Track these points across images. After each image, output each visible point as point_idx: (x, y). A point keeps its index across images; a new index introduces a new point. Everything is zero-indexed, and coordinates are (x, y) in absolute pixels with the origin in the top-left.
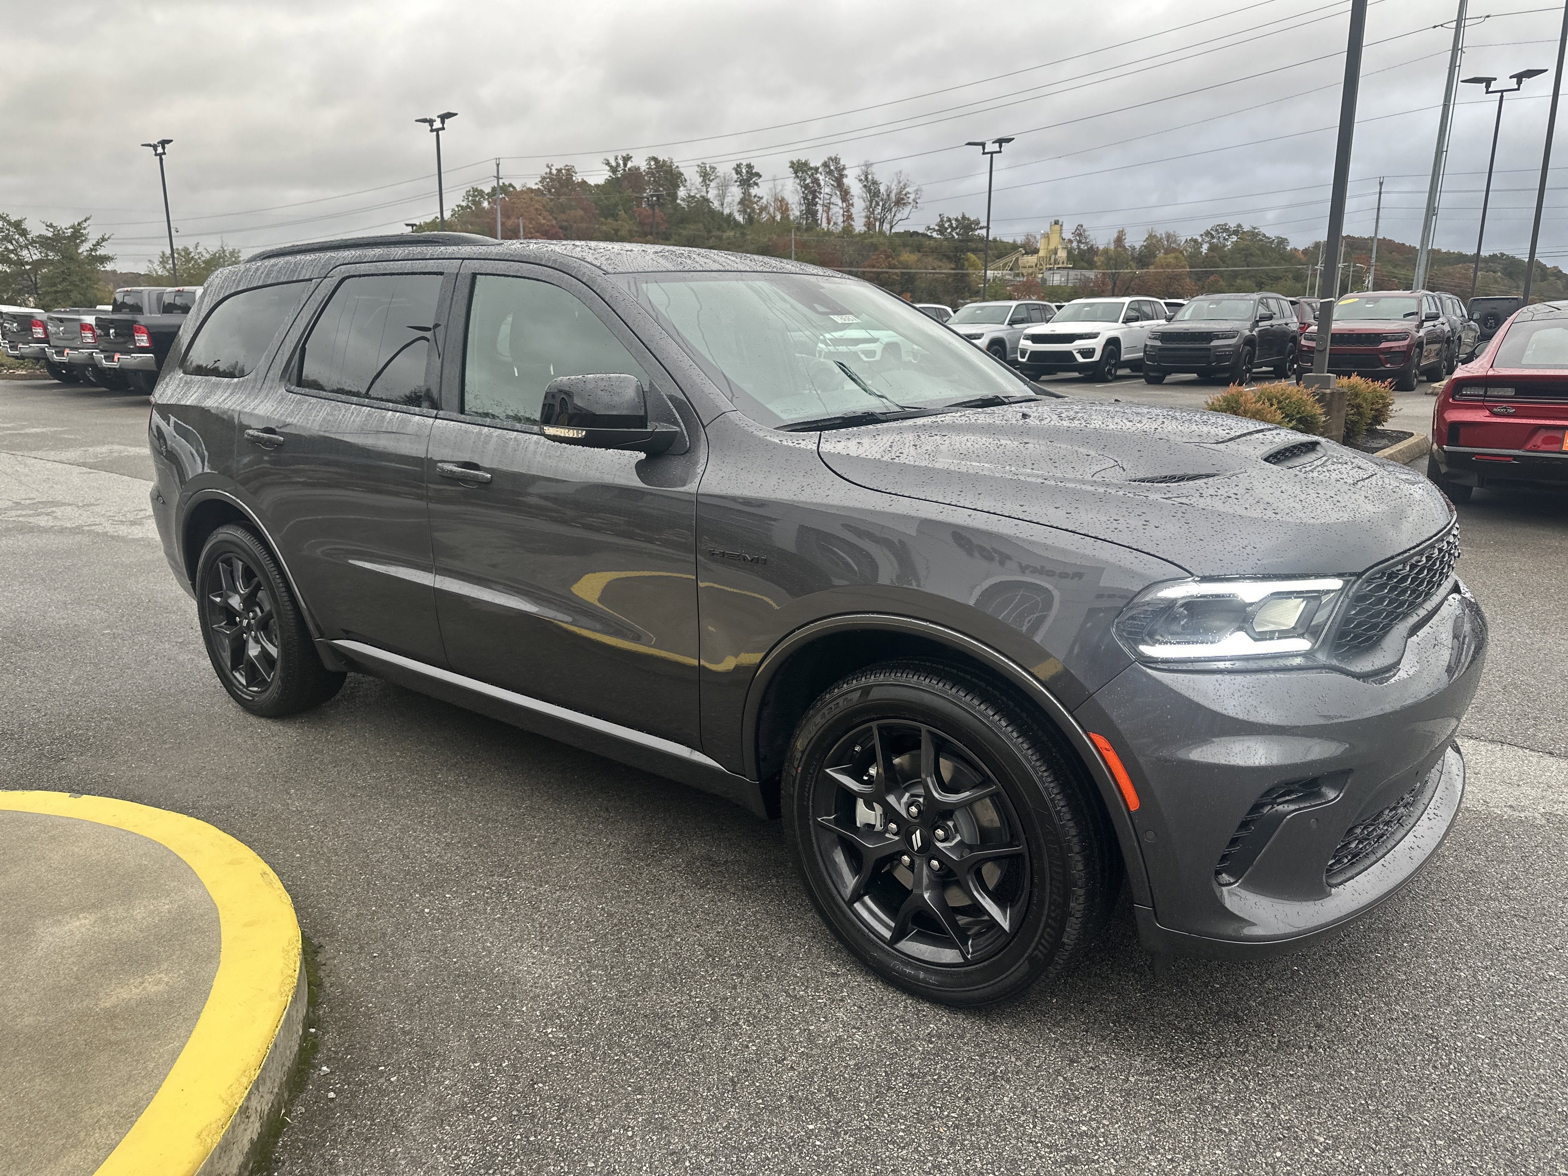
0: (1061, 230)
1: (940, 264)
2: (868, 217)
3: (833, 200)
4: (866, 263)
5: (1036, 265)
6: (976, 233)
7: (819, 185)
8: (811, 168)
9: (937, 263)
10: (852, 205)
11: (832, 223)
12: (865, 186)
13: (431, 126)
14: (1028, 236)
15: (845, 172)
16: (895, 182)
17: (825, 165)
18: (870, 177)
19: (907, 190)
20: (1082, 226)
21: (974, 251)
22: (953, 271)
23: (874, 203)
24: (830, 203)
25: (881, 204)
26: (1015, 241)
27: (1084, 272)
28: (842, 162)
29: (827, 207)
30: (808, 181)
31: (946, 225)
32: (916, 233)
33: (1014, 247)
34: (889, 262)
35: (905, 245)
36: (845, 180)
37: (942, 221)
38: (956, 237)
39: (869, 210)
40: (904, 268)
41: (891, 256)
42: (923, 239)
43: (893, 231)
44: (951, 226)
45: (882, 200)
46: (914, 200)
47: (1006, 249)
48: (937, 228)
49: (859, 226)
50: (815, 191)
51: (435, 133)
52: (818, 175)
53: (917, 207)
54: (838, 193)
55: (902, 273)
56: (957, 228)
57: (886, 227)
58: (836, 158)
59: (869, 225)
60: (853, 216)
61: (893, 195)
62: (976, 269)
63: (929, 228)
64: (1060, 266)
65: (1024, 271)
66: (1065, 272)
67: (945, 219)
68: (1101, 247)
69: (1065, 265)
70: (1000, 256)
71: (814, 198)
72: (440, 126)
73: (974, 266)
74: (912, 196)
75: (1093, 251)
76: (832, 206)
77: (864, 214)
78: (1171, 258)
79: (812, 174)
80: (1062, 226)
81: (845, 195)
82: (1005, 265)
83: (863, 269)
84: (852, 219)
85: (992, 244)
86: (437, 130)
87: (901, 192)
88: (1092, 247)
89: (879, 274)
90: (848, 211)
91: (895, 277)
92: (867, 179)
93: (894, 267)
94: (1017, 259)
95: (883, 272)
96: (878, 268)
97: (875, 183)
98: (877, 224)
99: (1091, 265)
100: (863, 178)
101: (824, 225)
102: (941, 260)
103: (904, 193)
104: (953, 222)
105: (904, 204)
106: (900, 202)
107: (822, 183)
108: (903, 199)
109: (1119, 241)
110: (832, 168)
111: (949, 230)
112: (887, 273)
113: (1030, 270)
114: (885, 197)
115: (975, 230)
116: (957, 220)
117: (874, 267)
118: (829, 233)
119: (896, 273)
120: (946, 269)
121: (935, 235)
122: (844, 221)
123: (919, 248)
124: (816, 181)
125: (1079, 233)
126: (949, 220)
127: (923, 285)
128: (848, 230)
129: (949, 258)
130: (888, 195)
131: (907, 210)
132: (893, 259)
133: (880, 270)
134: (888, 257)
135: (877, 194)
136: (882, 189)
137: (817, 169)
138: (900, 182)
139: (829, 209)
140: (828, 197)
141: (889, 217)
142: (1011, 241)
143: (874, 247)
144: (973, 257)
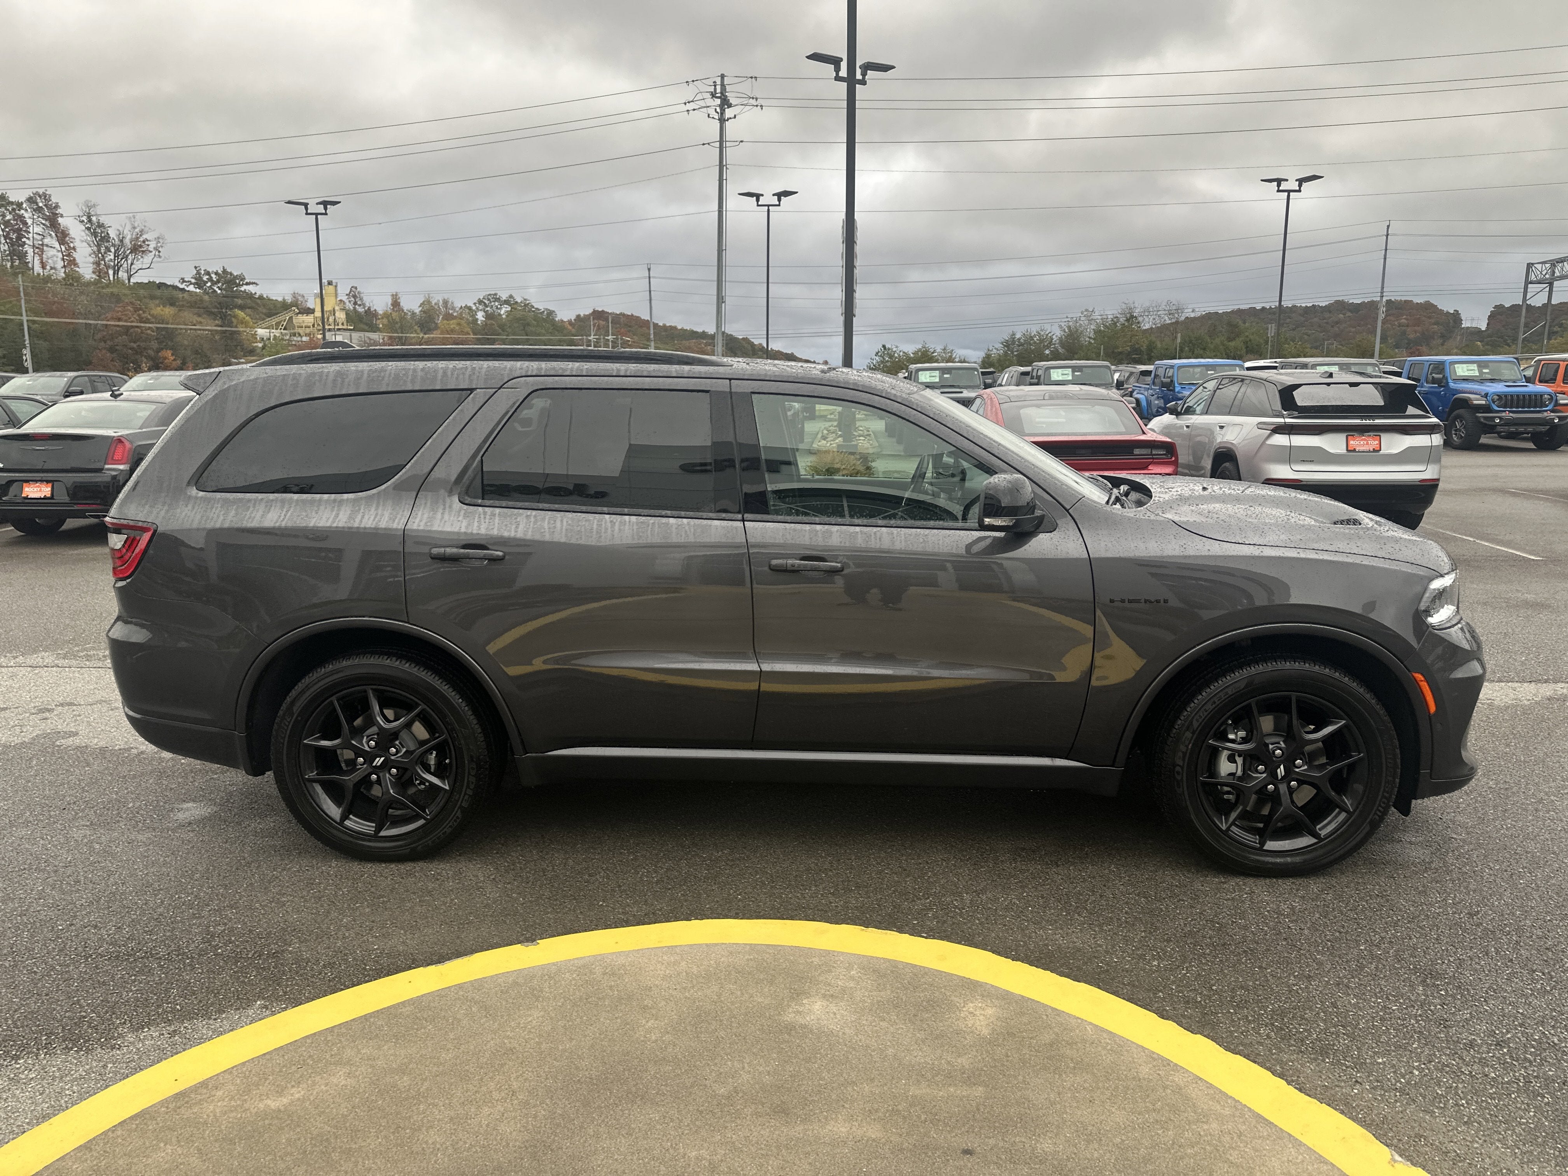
0: (336, 290)
1: (199, 319)
2: (98, 264)
3: (46, 241)
4: (109, 315)
5: (313, 326)
6: (242, 289)
7: (25, 223)
8: (12, 203)
9: (196, 319)
10: (74, 249)
11: (48, 267)
12: (88, 229)
14: (294, 295)
15: (59, 211)
16: (128, 227)
17: (31, 200)
18: (94, 219)
19: (145, 236)
20: (356, 288)
21: (241, 308)
22: (219, 329)
23: (103, 250)
24: (42, 245)
25: (113, 250)
26: (284, 300)
27: (367, 334)
28: (54, 200)
29: (40, 249)
30: (8, 217)
31: (205, 278)
32: (161, 285)
33: (285, 306)
34: (139, 315)
35: (152, 297)
36: (60, 220)
37: (198, 273)
38: (219, 292)
39: (97, 256)
40: (159, 323)
41: (140, 309)
42: (175, 292)
43: (132, 280)
44: (210, 279)
45: (114, 245)
46: (156, 249)
47: (275, 306)
48: (193, 281)
49: (86, 271)
50: (21, 230)
52: (22, 212)
53: (160, 257)
54: (53, 234)
55: (157, 328)
56: (218, 282)
57: (122, 275)
58: (45, 195)
59: (100, 272)
60: (78, 261)
61: (127, 241)
62: (246, 327)
63: (183, 281)
64: (340, 327)
65: (301, 331)
66: (348, 334)
67: (203, 272)
68: (381, 312)
69: (345, 327)
70: (270, 315)
71: (19, 237)
73: (242, 322)
74: (152, 245)
75: (370, 314)
76: (45, 248)
77: (91, 260)
78: (453, 324)
79: (14, 210)
80: (336, 286)
81: (63, 237)
82: (278, 324)
83: (105, 322)
84: (76, 265)
85: (259, 301)
87: (137, 238)
88: (369, 308)
89: (128, 328)
90: (69, 255)
91: (149, 332)
92: (90, 221)
93: (147, 321)
94: (291, 318)
95: (132, 327)
96: (126, 321)
97: (101, 225)
98: (111, 272)
99: (373, 328)
100: (84, 219)
101: (38, 269)
102: (199, 316)
103: (141, 239)
104: (213, 276)
105: (143, 252)
106: (138, 249)
107: (30, 222)
108: (141, 246)
109: (396, 304)
110: (41, 204)
111: (209, 284)
112: (137, 327)
113: (308, 331)
114: (117, 242)
115: (239, 285)
116: (216, 273)
117: (119, 320)
118: (47, 279)
119: (150, 328)
120: (210, 326)
121: (191, 288)
122: (64, 266)
123: (172, 302)
124: (21, 218)
125: (354, 294)
126: (208, 273)
127: (186, 342)
128: (72, 279)
129: (210, 314)
130: (122, 241)
131: (148, 259)
132: (144, 312)
133: (129, 324)
134: (136, 310)
135: (106, 238)
136: (112, 234)
137: (19, 205)
138: (134, 228)
139: (42, 251)
140: (39, 237)
141: (125, 265)
142: (280, 299)
143: (117, 298)
144: (241, 314)
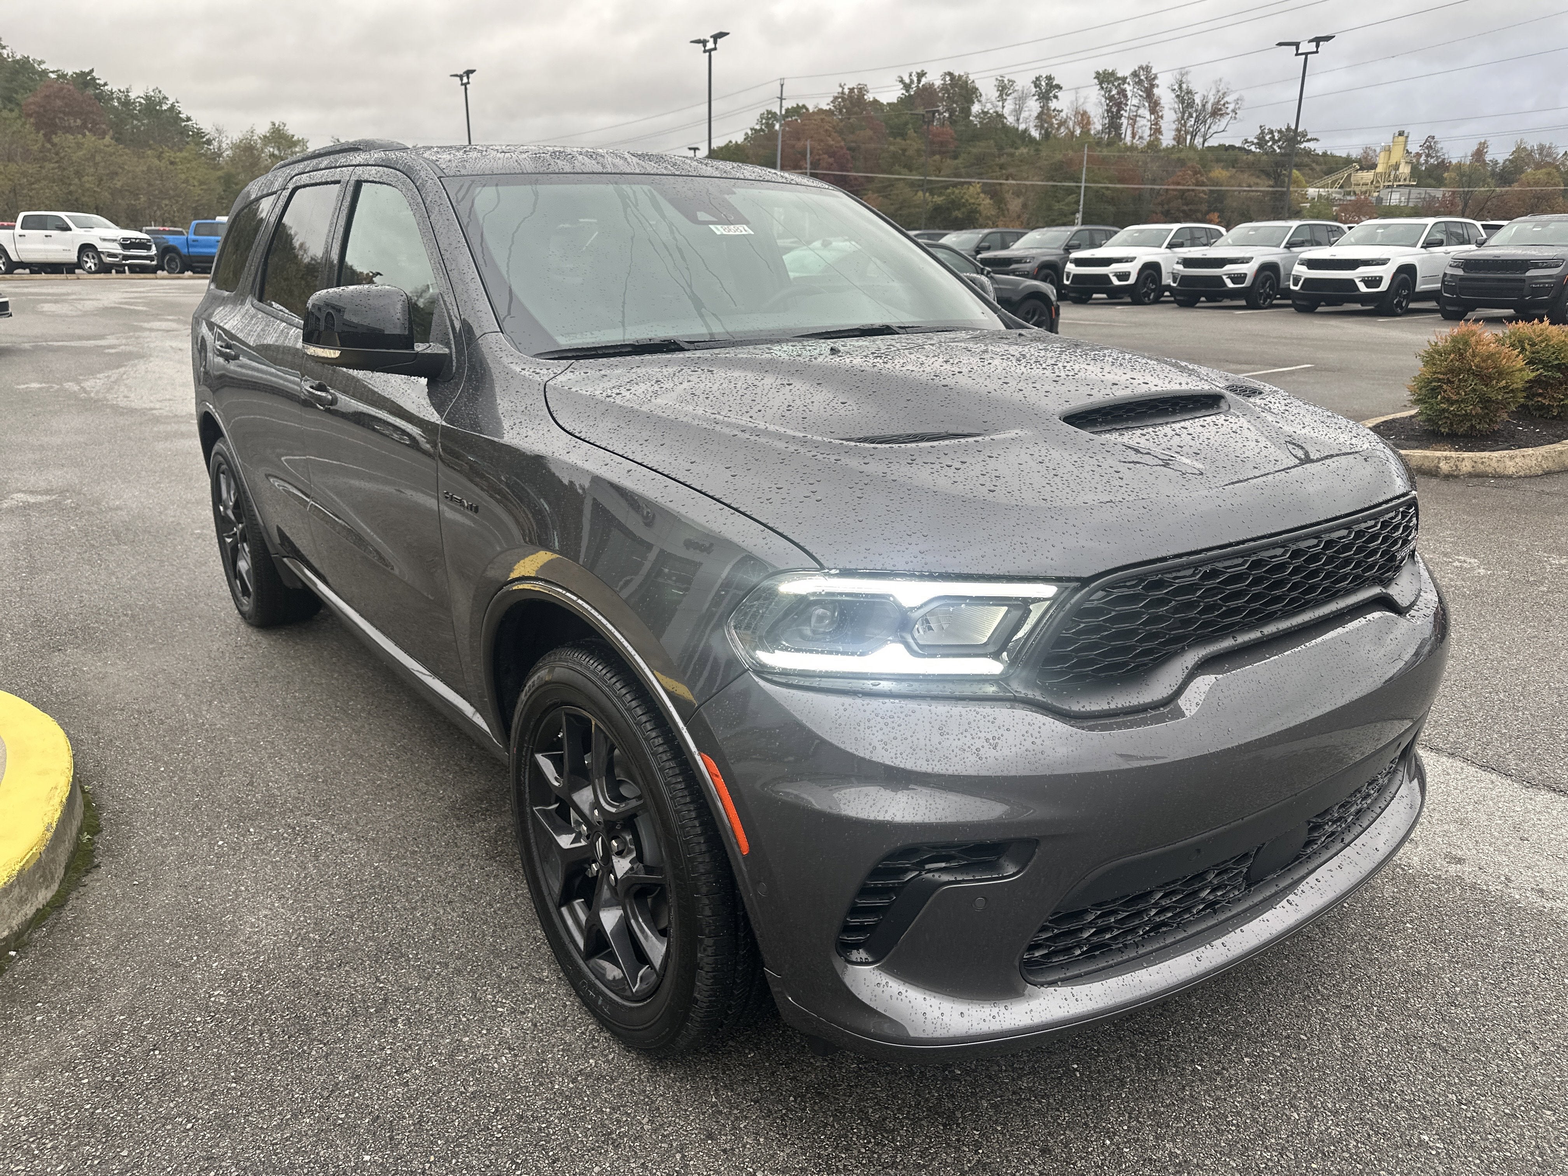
0: (1406, 142)
1: (1258, 181)
2: (1178, 130)
3: (1140, 112)
4: (1170, 180)
5: (1372, 182)
6: (1302, 146)
7: (1126, 96)
8: (1119, 79)
9: (1254, 180)
10: (1162, 117)
11: (1137, 137)
12: (1178, 96)
13: (705, 46)
14: (1366, 150)
15: (1156, 82)
16: (1213, 91)
17: (1135, 74)
18: (1184, 86)
19: (1225, 99)
20: (1433, 138)
21: (1298, 166)
22: (1271, 189)
23: (1186, 115)
24: (1136, 116)
25: (1194, 115)
26: (1348, 156)
27: (1429, 190)
28: (1154, 71)
29: (1133, 120)
30: (1114, 92)
31: (1267, 138)
32: (1232, 147)
33: (1348, 162)
34: (1197, 179)
35: (1218, 160)
36: (1155, 91)
37: (1262, 132)
38: (1278, 151)
39: (1180, 122)
40: (1213, 186)
41: (1200, 172)
42: (1239, 153)
43: (1206, 145)
44: (1273, 138)
45: (1196, 111)
46: (1234, 111)
47: (1337, 164)
48: (1256, 141)
49: (1167, 140)
50: (1121, 103)
51: (707, 54)
52: (1126, 86)
53: (1235, 118)
54: (1147, 104)
55: (1210, 190)
56: (1279, 140)
57: (1198, 141)
58: (1147, 67)
59: (1179, 139)
60: (1163, 129)
61: (1209, 106)
62: (1298, 186)
63: (1246, 141)
64: (1401, 183)
65: (1357, 189)
66: (1407, 190)
67: (1266, 131)
68: (1454, 162)
69: (1407, 182)
70: (1329, 172)
71: (1118, 111)
72: (713, 46)
73: (1297, 183)
74: (1231, 107)
75: (1443, 166)
76: (1138, 119)
77: (1174, 127)
78: (1541, 174)
79: (1119, 84)
80: (1407, 137)
81: (1154, 106)
82: (1333, 183)
83: (1166, 187)
84: (1160, 133)
85: (1321, 159)
86: (710, 51)
87: (1219, 101)
88: (1443, 161)
89: (1183, 192)
90: (1156, 124)
91: (1202, 195)
92: (1180, 87)
93: (1203, 184)
94: (1349, 176)
95: (1188, 190)
96: (1184, 185)
97: (1189, 92)
98: (1189, 137)
99: (1440, 182)
100: (1176, 87)
101: (1128, 139)
102: (1258, 177)
103: (1222, 103)
104: (1276, 135)
105: (1221, 115)
106: (1217, 112)
107: (1129, 94)
108: (1220, 109)
109: (1479, 154)
110: (1142, 77)
111: (1270, 144)
112: (1193, 190)
113: (1364, 188)
114: (1200, 107)
115: (1300, 142)
116: (1280, 132)
117: (1178, 184)
118: (1133, 148)
119: (1203, 191)
120: (1264, 186)
121: (1253, 148)
122: (1150, 135)
123: (1233, 163)
124: (1123, 93)
125: (1430, 145)
126: (1271, 132)
127: (1235, 204)
128: (1154, 145)
129: (1268, 175)
130: (1204, 106)
131: (1224, 121)
132: (1202, 175)
133: (1186, 187)
134: (1195, 173)
135: (1191, 104)
136: (1198, 100)
137: (1124, 80)
138: (1218, 91)
139: (1135, 122)
140: (1135, 109)
141: (1203, 130)
142: (1344, 155)
143: (1182, 162)
144: (1295, 172)
